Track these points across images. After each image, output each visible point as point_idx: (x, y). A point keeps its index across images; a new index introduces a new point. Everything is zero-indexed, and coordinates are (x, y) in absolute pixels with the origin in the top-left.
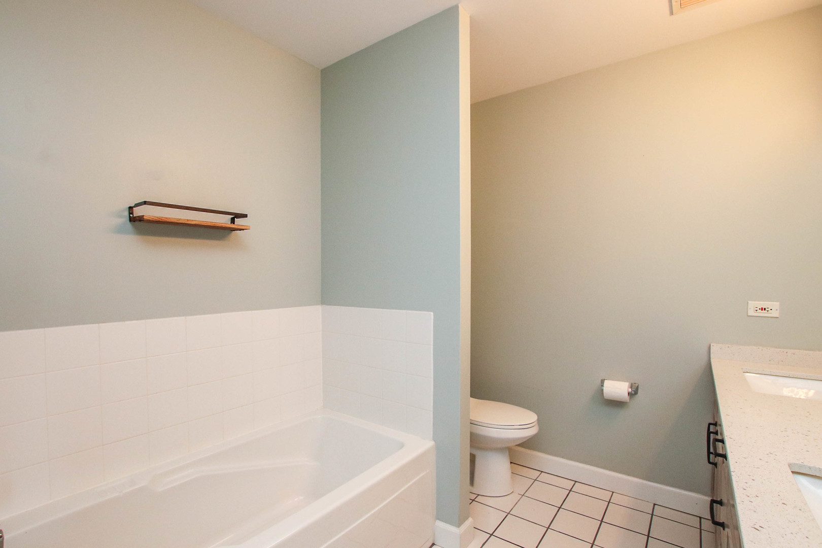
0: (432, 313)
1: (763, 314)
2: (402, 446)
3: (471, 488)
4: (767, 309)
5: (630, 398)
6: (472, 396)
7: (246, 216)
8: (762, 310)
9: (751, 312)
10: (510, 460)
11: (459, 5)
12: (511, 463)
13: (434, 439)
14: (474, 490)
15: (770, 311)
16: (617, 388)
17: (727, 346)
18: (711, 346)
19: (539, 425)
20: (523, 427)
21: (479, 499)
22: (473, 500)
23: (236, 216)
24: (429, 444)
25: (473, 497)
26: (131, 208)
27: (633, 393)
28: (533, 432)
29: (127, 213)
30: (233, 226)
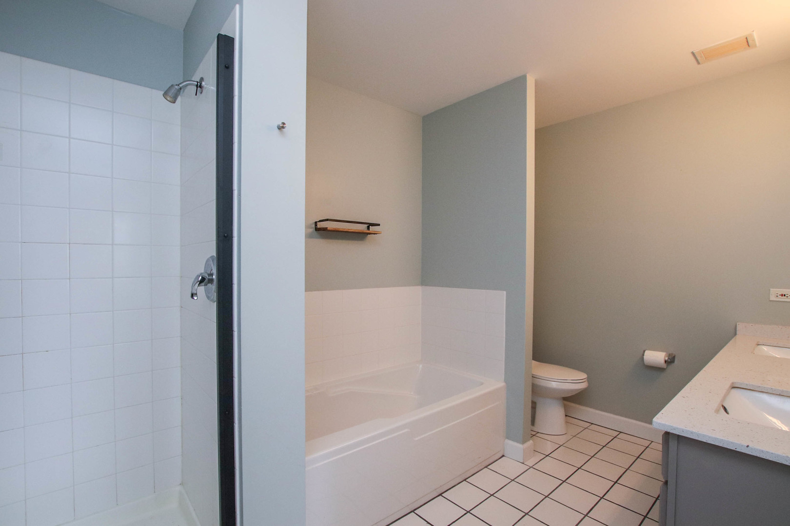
0: (505, 292)
1: (784, 299)
2: (482, 384)
3: (532, 427)
4: (786, 295)
5: (667, 366)
6: (533, 359)
7: (379, 225)
8: (782, 296)
9: (773, 298)
10: (565, 413)
11: (527, 75)
12: (566, 416)
13: (506, 381)
14: (535, 429)
15: (789, 297)
16: (656, 357)
17: (752, 324)
18: (737, 325)
19: (588, 381)
20: (574, 382)
21: (538, 435)
22: (534, 435)
23: (370, 225)
24: (501, 384)
25: (534, 433)
26: (316, 222)
27: (670, 361)
28: (583, 386)
29: (314, 226)
30: (368, 231)
